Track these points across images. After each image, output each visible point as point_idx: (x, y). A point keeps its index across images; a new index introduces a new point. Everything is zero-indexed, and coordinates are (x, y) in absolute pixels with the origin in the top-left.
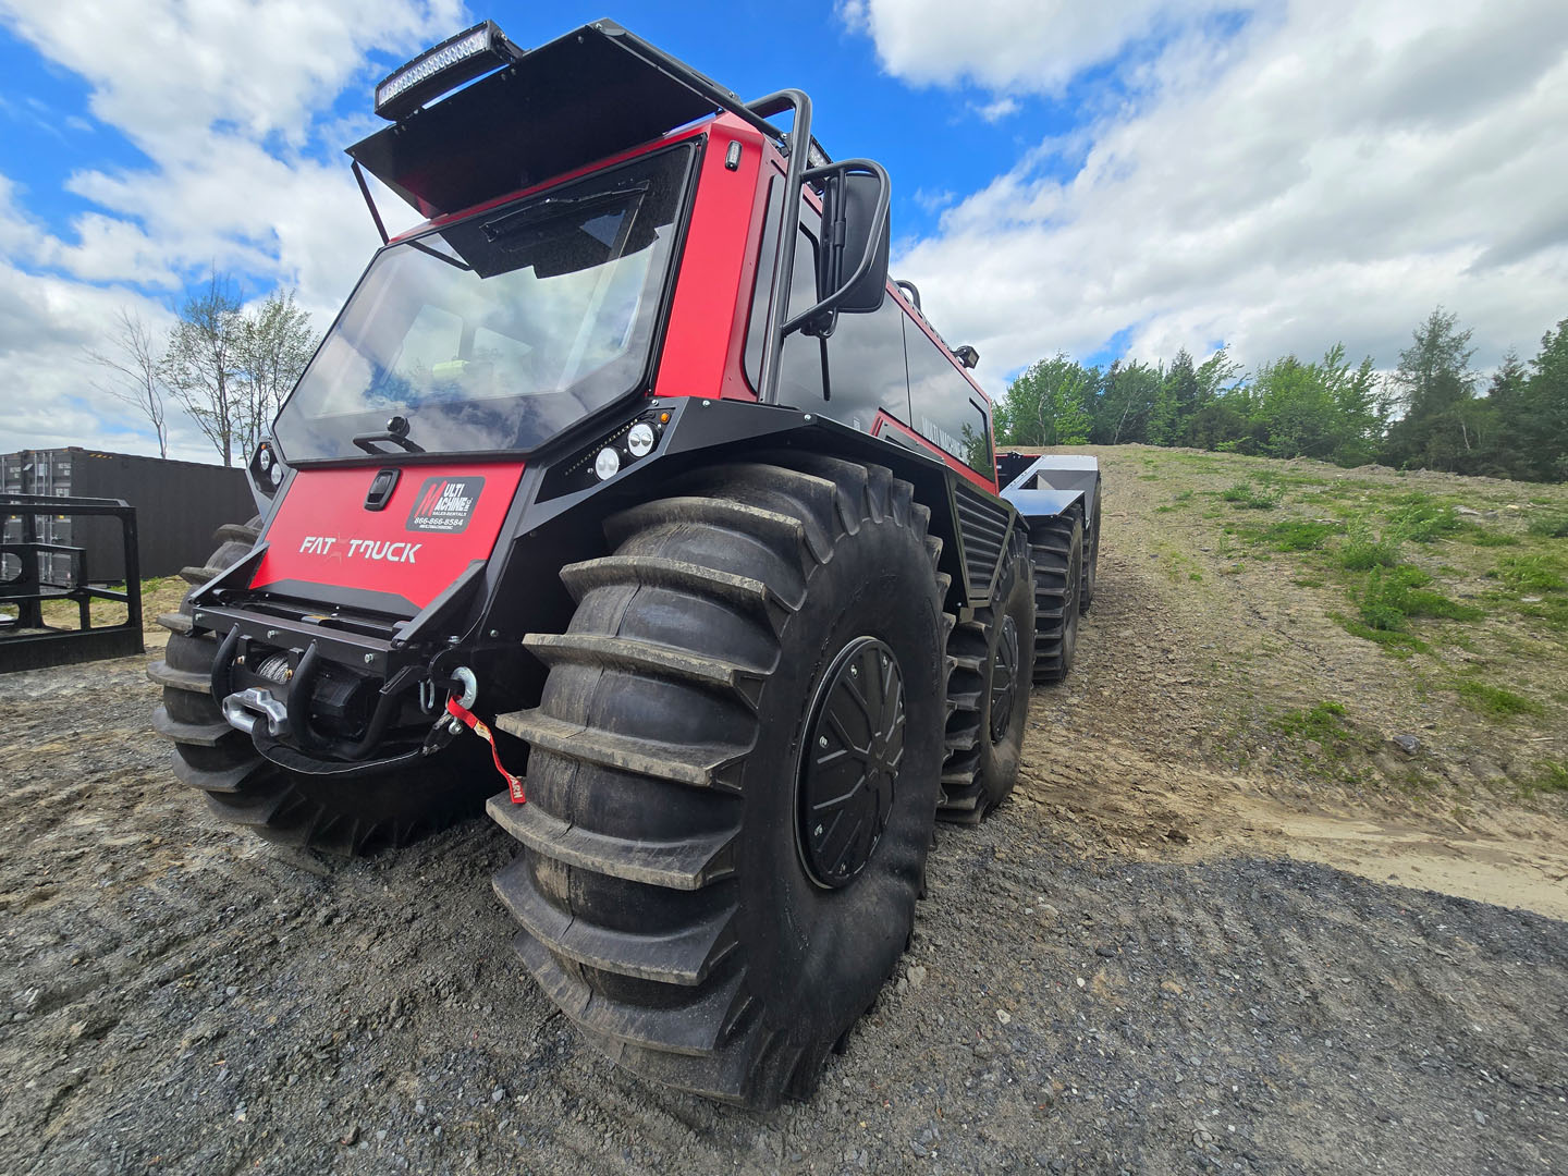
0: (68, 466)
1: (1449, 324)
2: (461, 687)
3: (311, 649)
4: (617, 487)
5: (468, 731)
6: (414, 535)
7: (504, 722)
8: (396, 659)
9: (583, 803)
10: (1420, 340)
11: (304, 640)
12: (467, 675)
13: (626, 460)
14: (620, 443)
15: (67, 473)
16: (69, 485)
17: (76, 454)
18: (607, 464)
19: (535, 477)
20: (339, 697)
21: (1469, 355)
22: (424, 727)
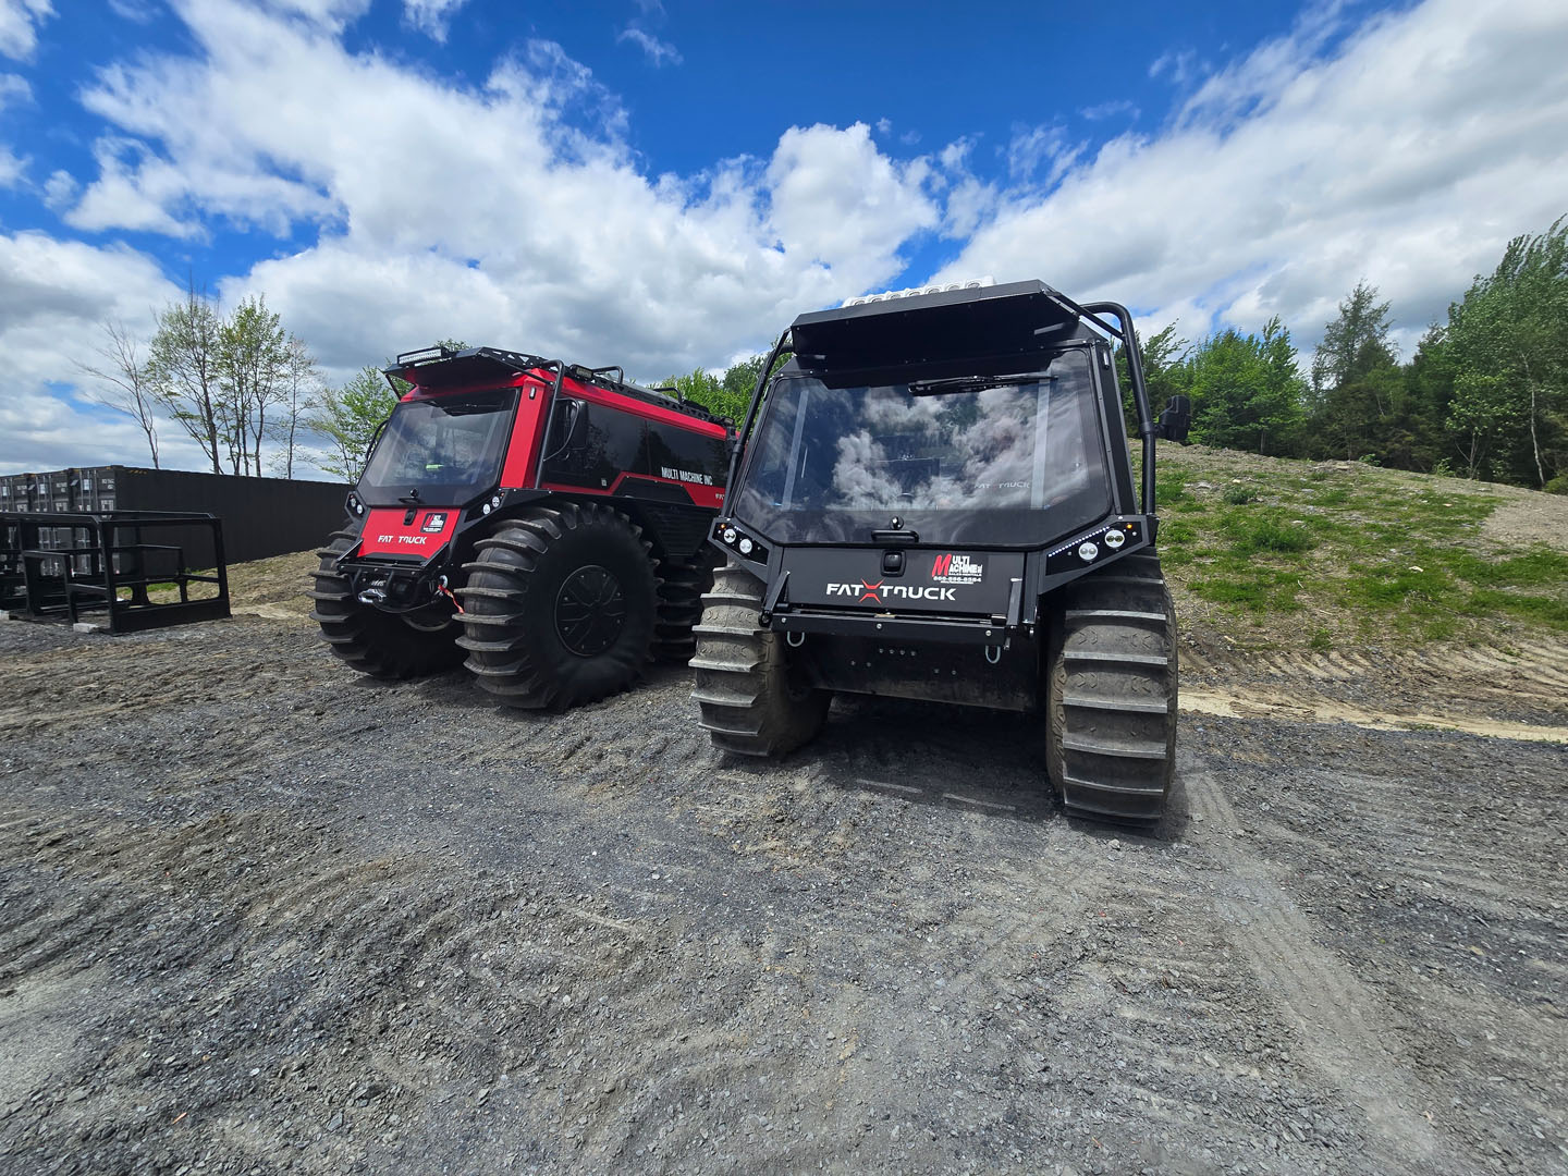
0: (111, 481)
1: (1371, 297)
2: (443, 580)
3: (392, 573)
4: (490, 516)
5: (445, 595)
6: (423, 534)
7: (456, 591)
8: (422, 573)
9: (477, 608)
10: (1345, 312)
11: (389, 571)
12: (445, 578)
13: (492, 508)
14: (490, 503)
15: (110, 487)
16: (114, 497)
17: (118, 472)
18: (487, 509)
19: (465, 513)
20: (402, 588)
21: (1386, 326)
22: (431, 596)
